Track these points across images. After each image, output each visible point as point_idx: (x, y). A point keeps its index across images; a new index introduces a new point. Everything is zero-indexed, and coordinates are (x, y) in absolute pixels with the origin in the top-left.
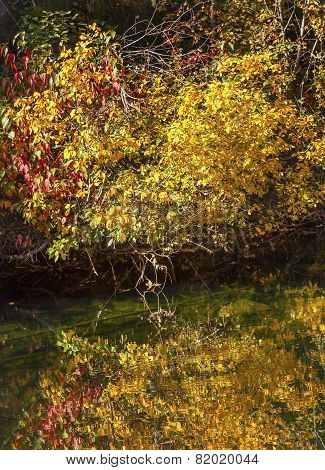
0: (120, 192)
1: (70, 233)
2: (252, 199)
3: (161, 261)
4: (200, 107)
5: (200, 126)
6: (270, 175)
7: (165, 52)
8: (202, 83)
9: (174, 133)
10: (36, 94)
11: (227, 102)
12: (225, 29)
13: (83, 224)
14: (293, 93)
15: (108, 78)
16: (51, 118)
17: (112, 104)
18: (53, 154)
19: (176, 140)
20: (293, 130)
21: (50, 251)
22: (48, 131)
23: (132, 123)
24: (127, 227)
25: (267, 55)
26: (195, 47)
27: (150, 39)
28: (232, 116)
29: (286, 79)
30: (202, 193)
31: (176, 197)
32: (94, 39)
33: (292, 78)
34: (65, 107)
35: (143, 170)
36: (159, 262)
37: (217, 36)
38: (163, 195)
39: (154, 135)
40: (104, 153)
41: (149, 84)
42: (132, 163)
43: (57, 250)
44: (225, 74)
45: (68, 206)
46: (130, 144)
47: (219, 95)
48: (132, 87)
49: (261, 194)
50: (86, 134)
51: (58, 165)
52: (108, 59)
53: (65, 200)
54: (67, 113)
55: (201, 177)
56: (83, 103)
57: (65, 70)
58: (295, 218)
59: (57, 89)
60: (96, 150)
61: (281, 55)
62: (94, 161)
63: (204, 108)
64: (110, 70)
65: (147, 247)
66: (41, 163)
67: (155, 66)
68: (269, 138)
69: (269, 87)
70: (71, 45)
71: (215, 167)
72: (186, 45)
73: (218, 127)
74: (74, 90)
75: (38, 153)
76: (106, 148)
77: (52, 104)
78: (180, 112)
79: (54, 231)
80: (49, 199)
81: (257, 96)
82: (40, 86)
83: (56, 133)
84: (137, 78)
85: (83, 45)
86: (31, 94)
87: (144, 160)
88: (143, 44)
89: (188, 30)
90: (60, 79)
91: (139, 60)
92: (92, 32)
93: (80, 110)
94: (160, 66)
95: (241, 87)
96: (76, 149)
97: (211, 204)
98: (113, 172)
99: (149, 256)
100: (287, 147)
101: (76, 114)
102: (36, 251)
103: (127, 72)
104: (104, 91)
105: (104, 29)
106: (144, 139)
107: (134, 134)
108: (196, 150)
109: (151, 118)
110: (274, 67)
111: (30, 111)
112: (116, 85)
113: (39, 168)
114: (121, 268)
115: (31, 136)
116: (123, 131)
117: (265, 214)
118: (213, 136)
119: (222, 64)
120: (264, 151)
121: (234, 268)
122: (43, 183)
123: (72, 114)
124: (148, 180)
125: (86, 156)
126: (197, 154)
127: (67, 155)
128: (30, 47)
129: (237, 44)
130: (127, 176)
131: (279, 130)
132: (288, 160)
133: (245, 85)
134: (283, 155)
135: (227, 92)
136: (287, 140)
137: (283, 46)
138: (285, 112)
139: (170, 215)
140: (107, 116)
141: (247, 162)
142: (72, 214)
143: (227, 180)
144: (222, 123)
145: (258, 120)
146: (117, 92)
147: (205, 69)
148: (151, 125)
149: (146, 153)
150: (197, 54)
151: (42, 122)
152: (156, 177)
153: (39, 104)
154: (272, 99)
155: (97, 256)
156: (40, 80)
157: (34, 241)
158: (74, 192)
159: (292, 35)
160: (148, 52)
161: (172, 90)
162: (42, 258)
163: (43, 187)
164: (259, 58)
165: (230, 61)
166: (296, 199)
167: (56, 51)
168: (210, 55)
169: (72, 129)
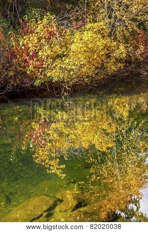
0: (56, 65)
1: (41, 78)
2: (97, 68)
3: (69, 87)
4: (81, 39)
5: (81, 46)
6: (102, 61)
7: (71, 22)
8: (82, 32)
9: (73, 47)
10: (31, 35)
11: (90, 38)
12: (89, 15)
13: (45, 75)
14: (110, 35)
15: (53, 30)
16: (35, 42)
17: (54, 38)
18: (36, 54)
19: (74, 49)
20: (110, 47)
21: (35, 83)
22: (34, 46)
23: (60, 44)
24: (58, 77)
25: (102, 23)
26: (80, 20)
27: (66, 18)
28: (91, 42)
29: (108, 31)
30: (81, 66)
31: (74, 67)
32: (49, 18)
33: (110, 30)
34: (39, 39)
35: (63, 59)
36: (68, 87)
37: (87, 17)
38: (69, 67)
39: (67, 48)
40: (52, 53)
41: (66, 32)
42: (60, 56)
43: (37, 83)
44: (89, 29)
45: (40, 70)
46: (59, 51)
47: (87, 36)
48: (60, 33)
49: (99, 66)
50: (46, 47)
51: (37, 57)
52: (53, 24)
53: (39, 68)
54: (40, 41)
55: (81, 61)
56: (45, 38)
57: (39, 27)
58: (110, 74)
59: (37, 33)
60: (49, 52)
61: (106, 23)
62: (48, 56)
63: (83, 40)
64: (54, 27)
65: (65, 83)
66: (32, 56)
67: (67, 27)
68: (102, 49)
69: (103, 33)
70: (41, 19)
71: (86, 58)
72: (77, 20)
73: (87, 46)
74: (42, 33)
75: (31, 53)
76: (52, 52)
77: (36, 38)
78: (75, 41)
79: (36, 77)
80: (34, 67)
81: (99, 36)
82: (32, 32)
83: (37, 47)
84: (62, 30)
85: (45, 20)
86: (29, 35)
87: (64, 56)
88: (64, 19)
89: (78, 15)
90: (38, 30)
91: (63, 24)
92: (48, 15)
93: (44, 40)
94: (69, 26)
95: (94, 33)
96: (43, 52)
97: (84, 70)
98: (54, 59)
99: (65, 85)
100: (108, 52)
101: (43, 41)
102: (31, 83)
103: (59, 28)
104: (51, 34)
105: (52, 15)
106: (64, 49)
107: (61, 48)
108: (80, 53)
109: (66, 43)
110: (104, 27)
111: (29, 40)
112: (55, 32)
113: (32, 58)
114: (56, 89)
115: (29, 48)
116: (57, 47)
117: (101, 73)
118: (85, 48)
119: (88, 26)
120: (101, 53)
121: (91, 89)
122: (33, 63)
123: (42, 41)
124: (65, 62)
125: (46, 54)
126: (80, 54)
127: (40, 54)
128: (29, 20)
129: (93, 20)
130: (58, 61)
131: (106, 47)
132: (108, 56)
133: (95, 33)
134: (107, 55)
135: (90, 35)
136: (108, 50)
137: (107, 20)
138: (107, 41)
139: (72, 73)
140: (52, 42)
141: (95, 57)
142: (42, 72)
143: (89, 62)
144: (88, 44)
145: (99, 44)
146: (55, 35)
147: (83, 27)
148: (66, 45)
149: (65, 54)
150: (80, 23)
151: (32, 43)
152: (67, 61)
153: (31, 38)
154: (103, 37)
155: (49, 85)
156: (31, 31)
157: (30, 80)
158: (42, 66)
159: (110, 17)
160: (65, 22)
161: (72, 34)
162: (32, 86)
163: (33, 64)
164: (100, 24)
165: (90, 25)
166: (110, 68)
167: (37, 21)
168: (84, 23)
169: (42, 46)
